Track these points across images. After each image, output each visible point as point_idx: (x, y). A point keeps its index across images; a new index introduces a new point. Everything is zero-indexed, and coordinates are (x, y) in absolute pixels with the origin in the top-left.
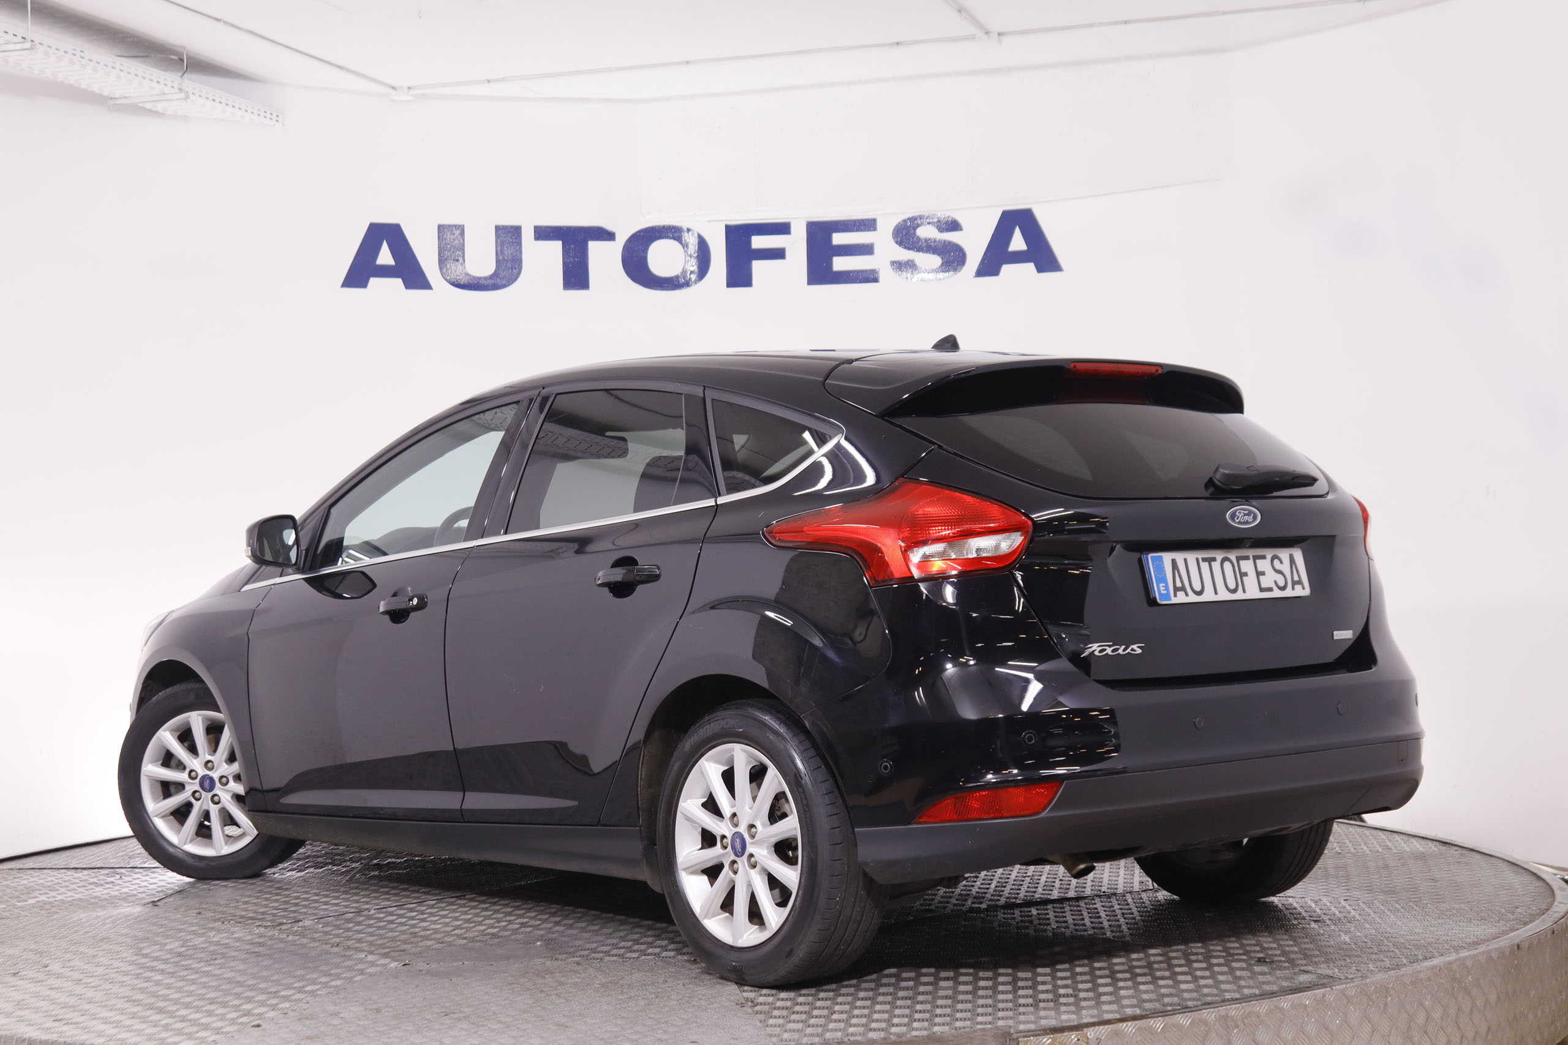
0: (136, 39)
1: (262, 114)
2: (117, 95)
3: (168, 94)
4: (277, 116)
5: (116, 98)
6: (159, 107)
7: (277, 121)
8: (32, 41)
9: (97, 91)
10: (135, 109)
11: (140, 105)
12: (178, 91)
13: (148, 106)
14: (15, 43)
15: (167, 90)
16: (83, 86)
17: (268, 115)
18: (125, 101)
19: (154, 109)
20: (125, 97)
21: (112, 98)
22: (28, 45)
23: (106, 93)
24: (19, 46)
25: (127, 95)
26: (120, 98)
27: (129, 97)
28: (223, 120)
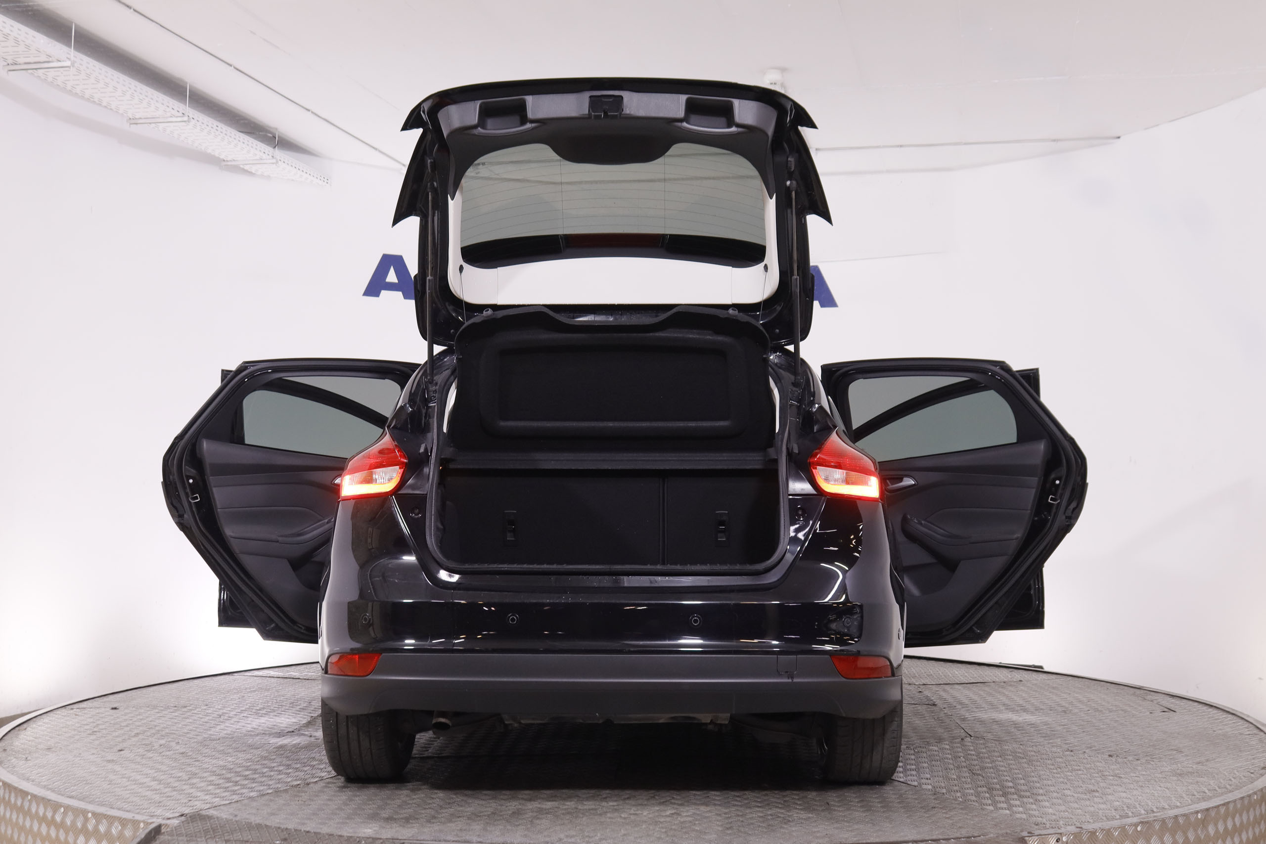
0: (246, 121)
1: (319, 178)
2: (229, 159)
3: (264, 159)
4: (328, 180)
5: (227, 161)
6: (253, 169)
7: (327, 183)
8: (188, 116)
9: (217, 155)
10: (236, 169)
11: (242, 166)
12: (271, 157)
13: (246, 168)
14: (177, 117)
15: (264, 156)
16: (209, 151)
17: (322, 179)
18: (233, 163)
19: (249, 170)
20: (234, 160)
21: (224, 161)
22: (186, 118)
23: (222, 157)
24: (179, 119)
25: (235, 159)
26: (231, 161)
27: (237, 160)
28: (293, 180)
